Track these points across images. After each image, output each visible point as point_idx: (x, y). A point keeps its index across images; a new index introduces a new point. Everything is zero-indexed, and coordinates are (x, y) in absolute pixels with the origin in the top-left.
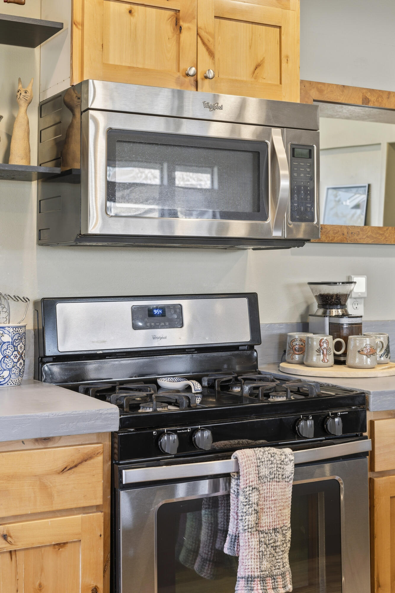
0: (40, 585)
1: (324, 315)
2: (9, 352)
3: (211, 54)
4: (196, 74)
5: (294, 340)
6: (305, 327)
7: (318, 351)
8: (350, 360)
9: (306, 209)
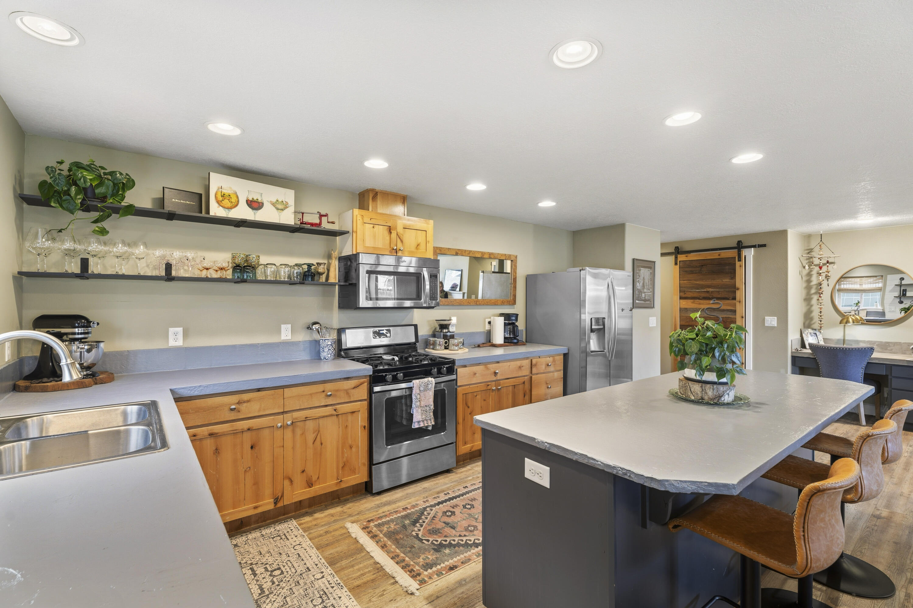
0: (347, 426)
1: (441, 332)
2: (330, 348)
3: (402, 241)
4: (396, 249)
5: (430, 341)
6: (434, 336)
7: (439, 345)
8: (450, 348)
9: (435, 296)
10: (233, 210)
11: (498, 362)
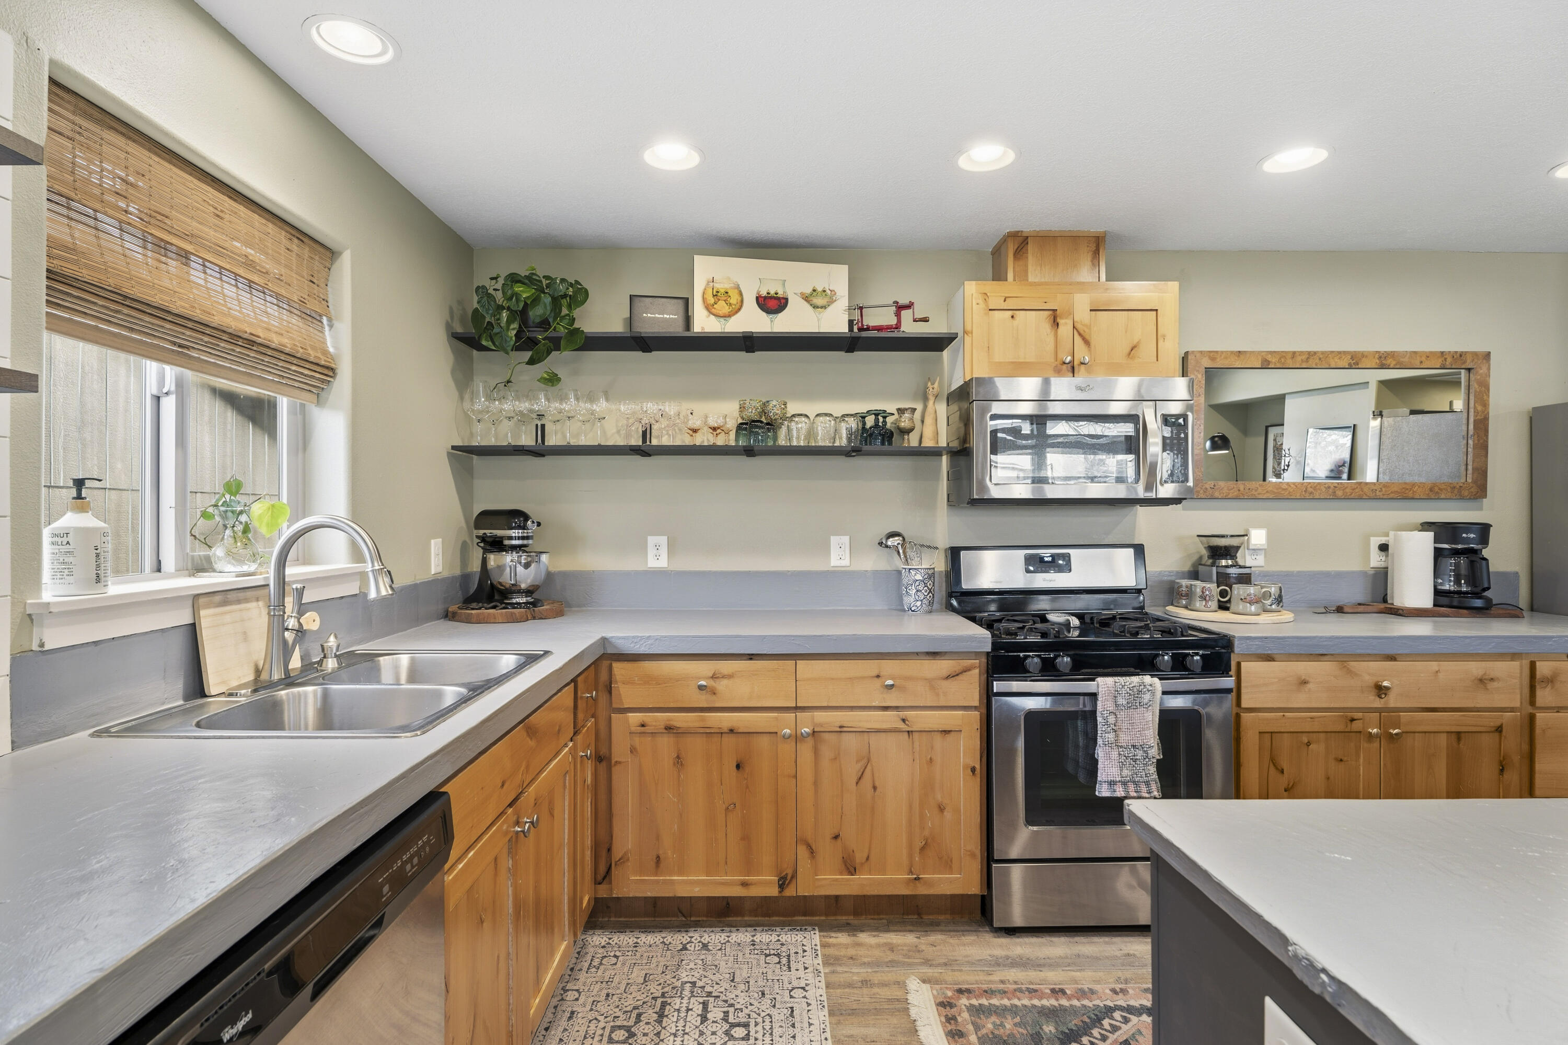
0: (931, 759)
1: (1213, 565)
2: (920, 588)
3: (1087, 342)
4: (1072, 361)
5: (1181, 586)
6: (1195, 575)
7: (1201, 597)
8: (1233, 607)
10: (733, 318)
11: (1392, 658)
